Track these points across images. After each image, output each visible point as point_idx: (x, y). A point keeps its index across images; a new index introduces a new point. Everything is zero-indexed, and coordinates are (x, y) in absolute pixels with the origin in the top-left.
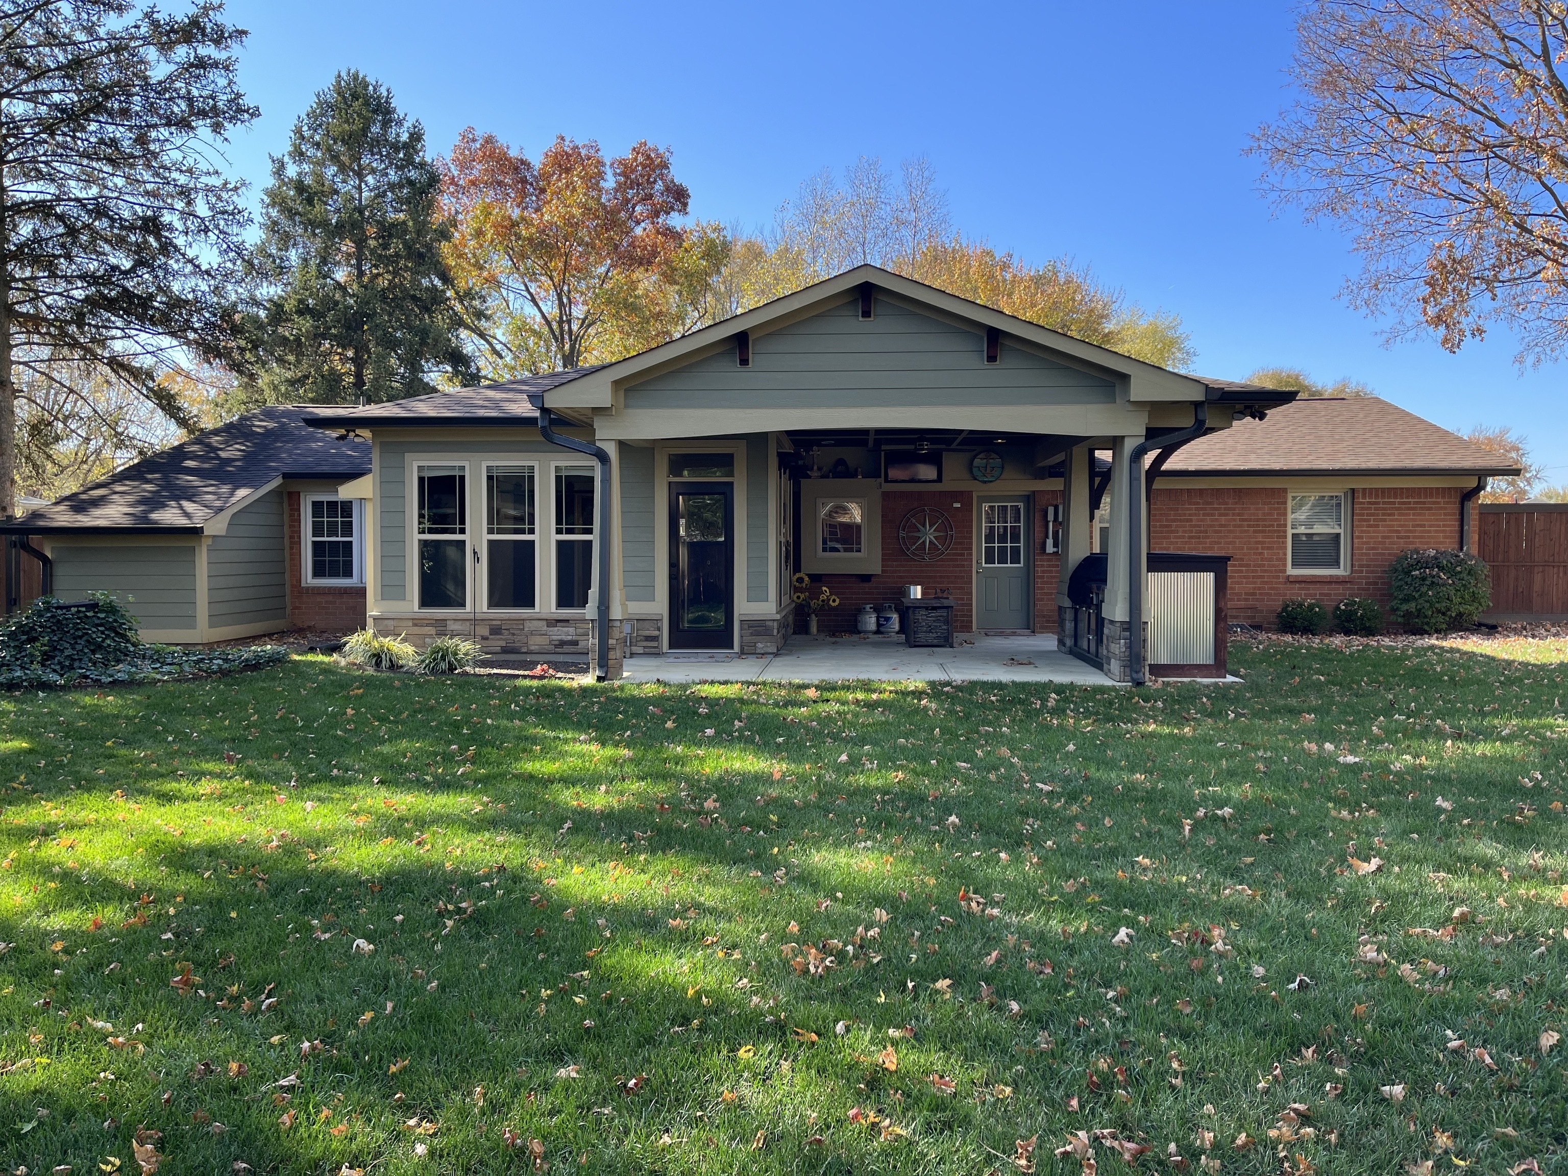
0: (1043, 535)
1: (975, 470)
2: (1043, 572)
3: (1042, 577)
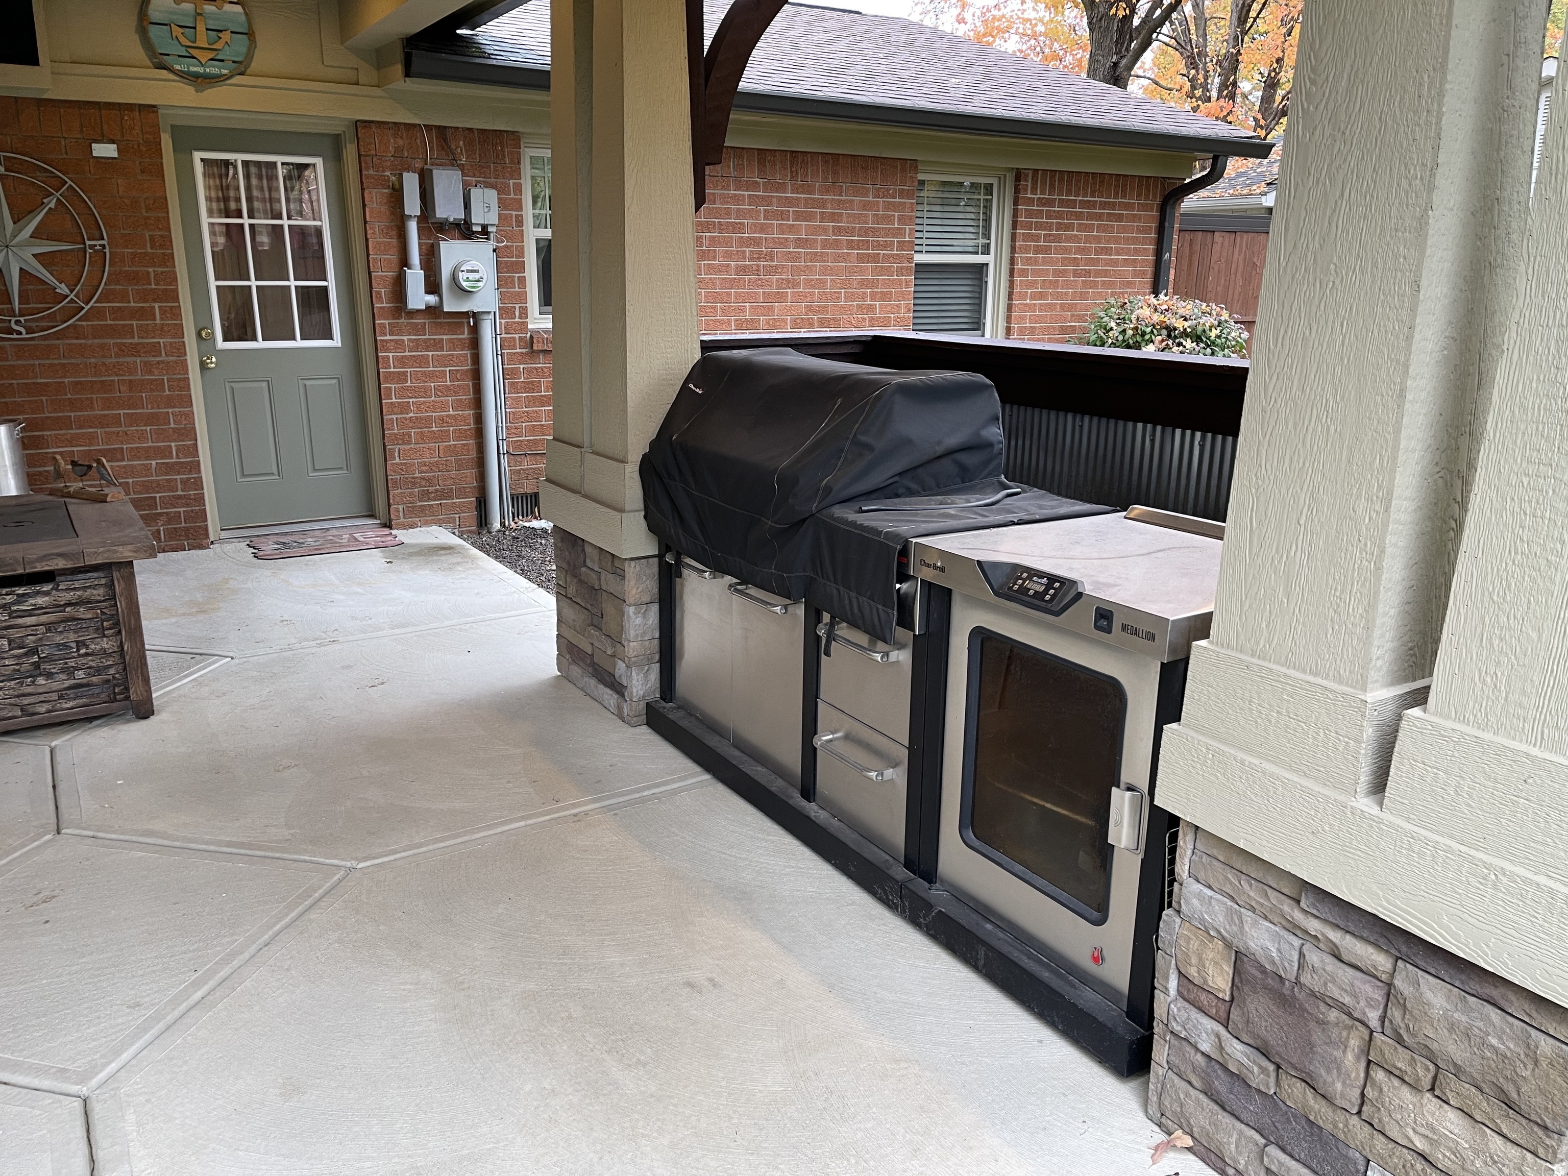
0: (393, 257)
1: (154, 31)
2: (401, 361)
3: (402, 377)
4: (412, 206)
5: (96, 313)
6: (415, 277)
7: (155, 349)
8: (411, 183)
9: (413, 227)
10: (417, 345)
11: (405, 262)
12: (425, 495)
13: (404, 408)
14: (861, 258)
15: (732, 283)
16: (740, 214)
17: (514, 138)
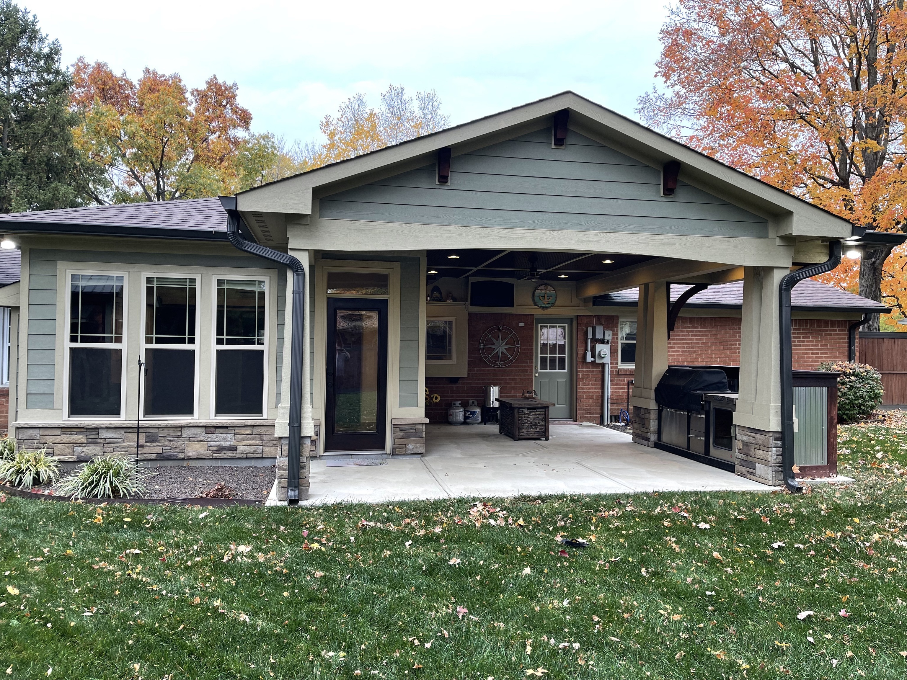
0: (583, 348)
1: (536, 298)
2: (583, 376)
3: (583, 380)
4: (590, 335)
5: (515, 362)
6: (589, 353)
7: (526, 371)
8: (590, 330)
9: (589, 340)
10: (587, 372)
11: (586, 350)
12: (586, 413)
13: (583, 388)
14: (725, 348)
15: (680, 356)
16: (683, 335)
17: (617, 317)
